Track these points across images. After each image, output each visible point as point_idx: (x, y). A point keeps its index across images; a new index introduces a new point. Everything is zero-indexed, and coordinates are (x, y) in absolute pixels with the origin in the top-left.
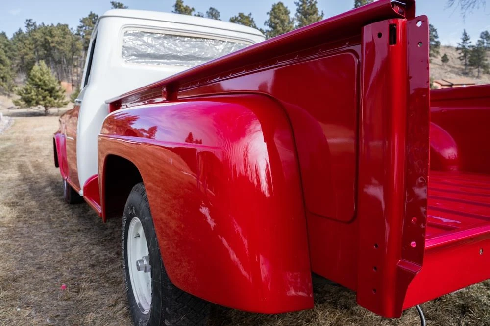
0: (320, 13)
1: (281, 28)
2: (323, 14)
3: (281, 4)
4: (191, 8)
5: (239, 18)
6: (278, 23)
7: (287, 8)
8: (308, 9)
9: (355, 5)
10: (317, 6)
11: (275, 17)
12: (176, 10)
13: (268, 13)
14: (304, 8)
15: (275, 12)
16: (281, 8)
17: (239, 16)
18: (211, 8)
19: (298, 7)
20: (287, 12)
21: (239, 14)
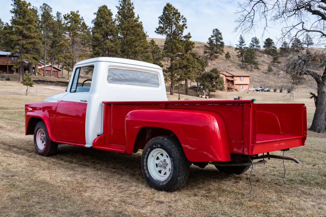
0: (136, 16)
1: (105, 27)
2: (138, 17)
3: (105, 7)
4: (28, 3)
5: (71, 16)
6: (102, 23)
7: (110, 10)
8: (127, 13)
9: (164, 13)
10: (134, 10)
11: (101, 18)
12: (15, 4)
13: (95, 13)
14: (124, 12)
15: (100, 13)
16: (106, 10)
17: (71, 14)
18: (44, 4)
19: (118, 10)
20: (110, 14)
21: (71, 12)
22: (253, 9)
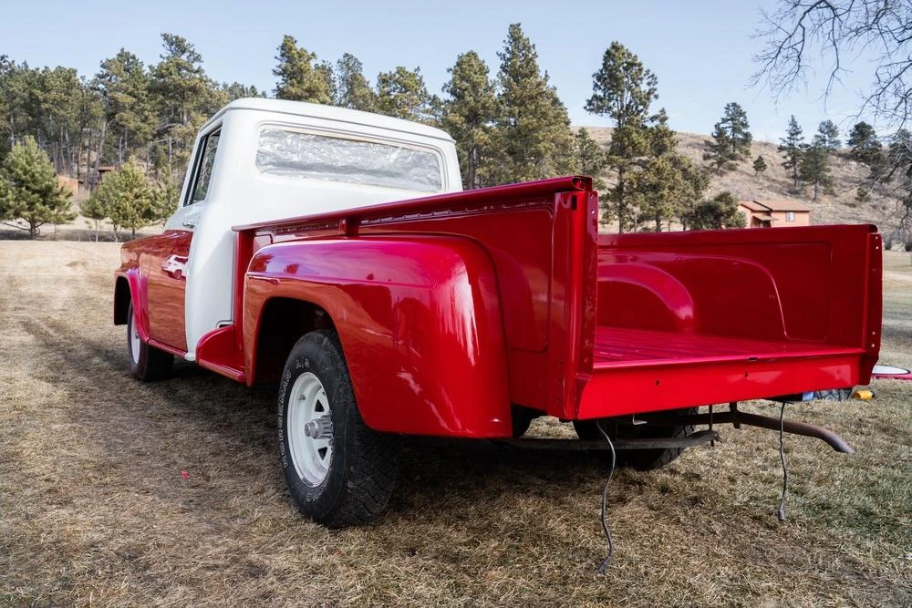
0: (542, 74)
1: (471, 98)
2: (547, 76)
3: (472, 55)
4: (310, 53)
5: (397, 76)
6: (466, 89)
7: (484, 62)
8: (521, 66)
9: (604, 65)
10: (537, 61)
11: (462, 78)
12: (283, 55)
13: (449, 70)
14: (514, 64)
15: (462, 69)
16: (473, 62)
17: (398, 72)
18: (347, 55)
19: (503, 62)
20: (483, 71)
21: (397, 68)
22: (800, 24)
